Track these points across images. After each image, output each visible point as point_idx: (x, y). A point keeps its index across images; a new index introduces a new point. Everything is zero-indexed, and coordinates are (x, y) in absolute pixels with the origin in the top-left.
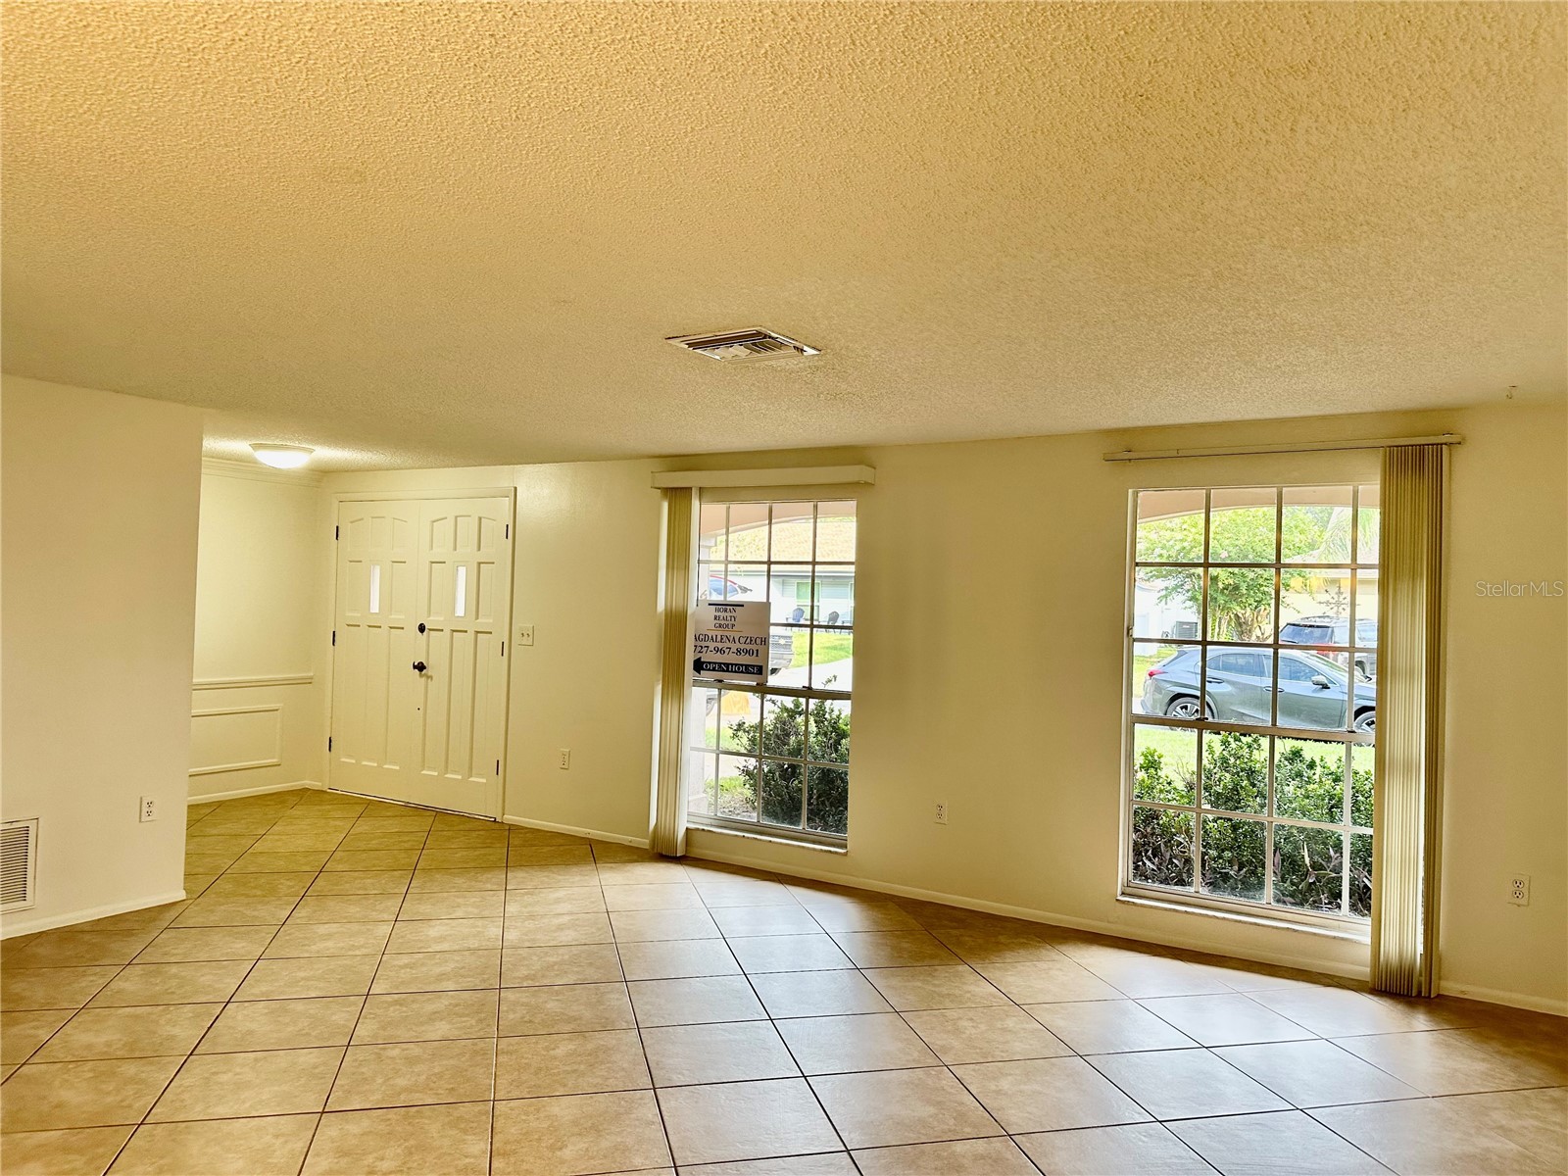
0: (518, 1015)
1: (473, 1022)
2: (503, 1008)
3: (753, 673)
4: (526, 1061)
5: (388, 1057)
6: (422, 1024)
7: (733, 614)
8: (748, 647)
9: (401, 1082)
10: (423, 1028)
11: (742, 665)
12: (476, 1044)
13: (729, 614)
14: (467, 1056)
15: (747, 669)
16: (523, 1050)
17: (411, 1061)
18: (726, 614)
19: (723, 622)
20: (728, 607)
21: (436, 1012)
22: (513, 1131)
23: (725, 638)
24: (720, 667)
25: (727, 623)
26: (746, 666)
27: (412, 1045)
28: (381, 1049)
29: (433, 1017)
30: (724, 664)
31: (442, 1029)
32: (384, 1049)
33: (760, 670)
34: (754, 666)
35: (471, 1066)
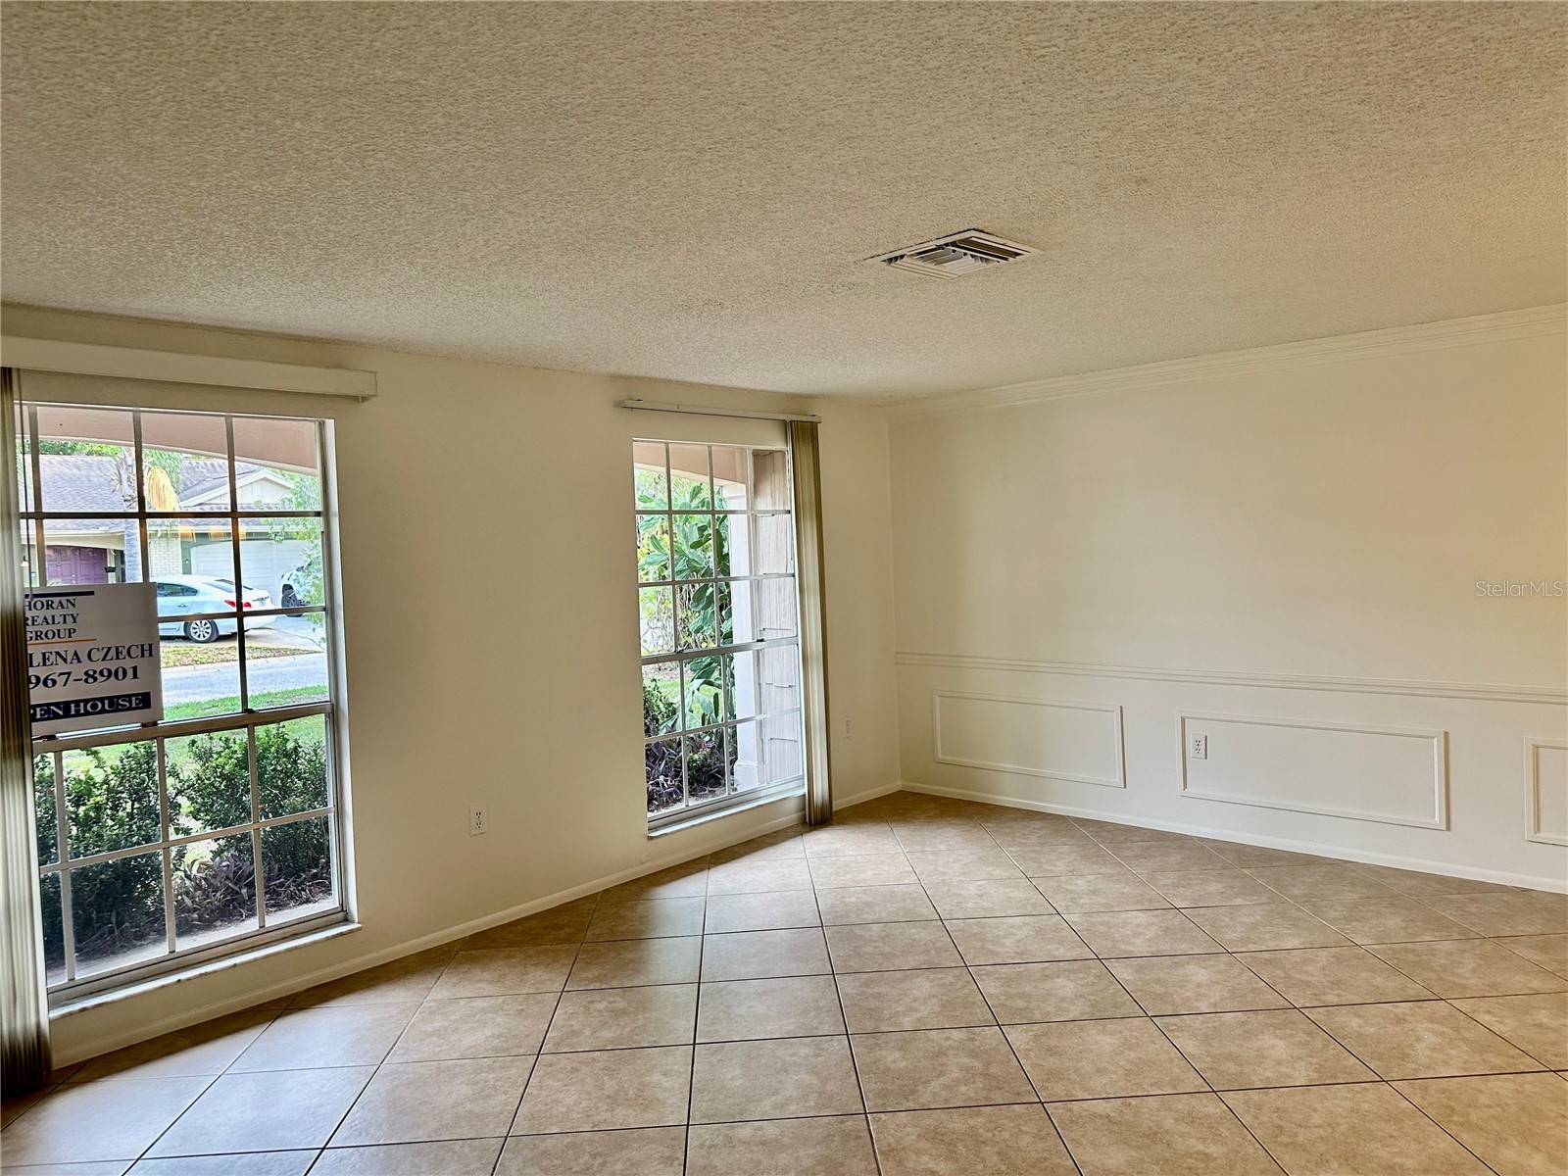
3: (131, 708)
7: (71, 610)
8: (113, 665)
11: (101, 700)
13: (58, 612)
15: (114, 705)
18: (51, 612)
19: (44, 628)
20: (56, 600)
23: (53, 658)
24: (48, 712)
25: (55, 628)
26: (110, 699)
30: (57, 705)
33: (146, 700)
34: (130, 696)
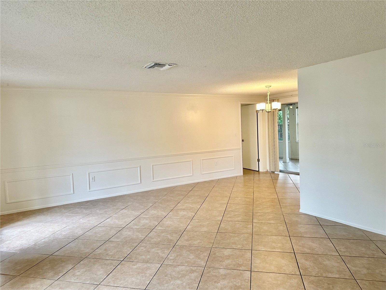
0: (204, 254)
1: (217, 254)
2: (207, 258)
4: (207, 240)
5: (241, 245)
6: (232, 255)
9: (237, 238)
10: (232, 253)
12: (218, 246)
14: (221, 243)
16: (207, 243)
17: (234, 243)
21: (228, 259)
22: (215, 227)
27: (235, 248)
28: (243, 248)
29: (228, 257)
31: (227, 252)
32: (242, 248)
35: (221, 240)
